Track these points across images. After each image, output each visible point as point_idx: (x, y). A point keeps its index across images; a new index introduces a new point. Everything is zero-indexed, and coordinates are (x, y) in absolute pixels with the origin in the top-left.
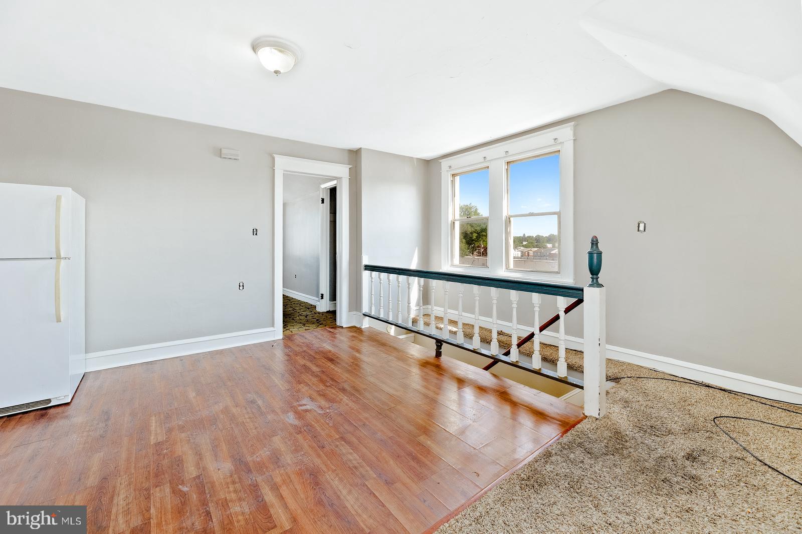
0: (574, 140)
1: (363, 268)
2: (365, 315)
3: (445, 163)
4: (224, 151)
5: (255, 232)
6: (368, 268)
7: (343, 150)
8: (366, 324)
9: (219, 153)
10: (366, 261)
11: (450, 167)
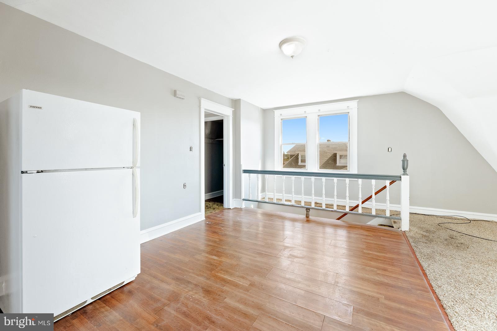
0: (358, 108)
1: (242, 171)
2: (244, 200)
3: (277, 113)
4: (178, 92)
5: (191, 149)
6: (245, 171)
7: (229, 98)
8: (244, 205)
9: (175, 93)
10: (244, 168)
11: (281, 115)
